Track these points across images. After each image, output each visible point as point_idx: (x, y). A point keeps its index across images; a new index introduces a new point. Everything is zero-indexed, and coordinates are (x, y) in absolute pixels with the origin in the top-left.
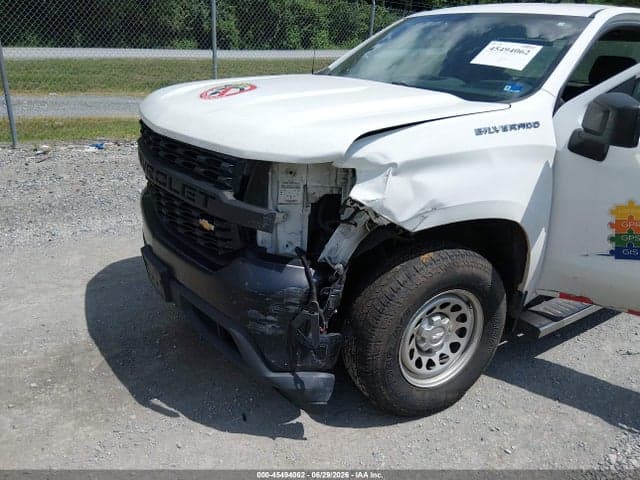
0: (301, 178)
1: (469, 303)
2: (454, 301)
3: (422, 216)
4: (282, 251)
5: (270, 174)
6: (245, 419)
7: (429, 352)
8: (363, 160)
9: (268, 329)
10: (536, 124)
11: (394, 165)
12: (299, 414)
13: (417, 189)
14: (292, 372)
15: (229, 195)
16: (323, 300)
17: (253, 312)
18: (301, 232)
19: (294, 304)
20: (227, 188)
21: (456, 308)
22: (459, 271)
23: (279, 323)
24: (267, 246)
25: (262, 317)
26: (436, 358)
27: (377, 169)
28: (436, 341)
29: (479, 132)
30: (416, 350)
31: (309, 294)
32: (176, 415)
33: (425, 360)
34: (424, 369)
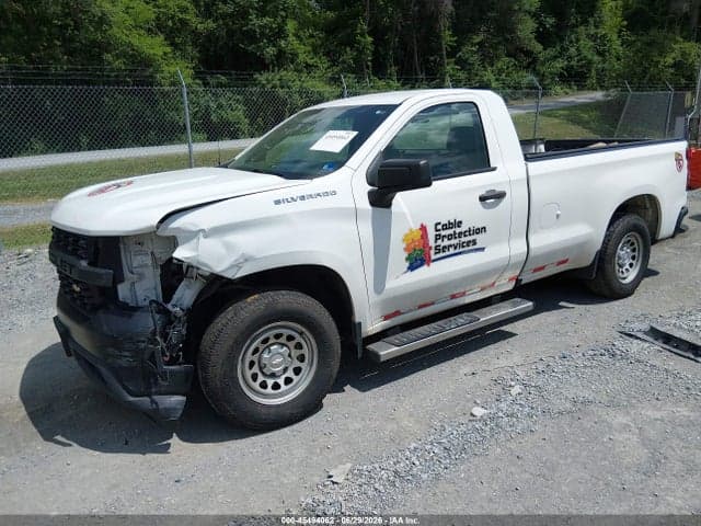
0: (148, 247)
1: (301, 334)
2: (286, 332)
3: (237, 266)
4: (140, 304)
5: (122, 246)
6: (126, 444)
7: (273, 375)
8: (178, 229)
9: (124, 362)
10: (334, 193)
11: (203, 230)
12: (172, 437)
13: (229, 247)
14: (149, 395)
15: (84, 263)
16: (165, 336)
17: (110, 350)
18: (155, 289)
19: (144, 342)
20: (82, 258)
21: (290, 338)
22: (280, 306)
23: (132, 357)
24: (128, 301)
25: (117, 352)
26: (281, 381)
27: (192, 235)
28: (277, 365)
29: (277, 202)
30: (260, 374)
31: (154, 333)
32: (70, 445)
33: (270, 382)
34: (269, 390)
